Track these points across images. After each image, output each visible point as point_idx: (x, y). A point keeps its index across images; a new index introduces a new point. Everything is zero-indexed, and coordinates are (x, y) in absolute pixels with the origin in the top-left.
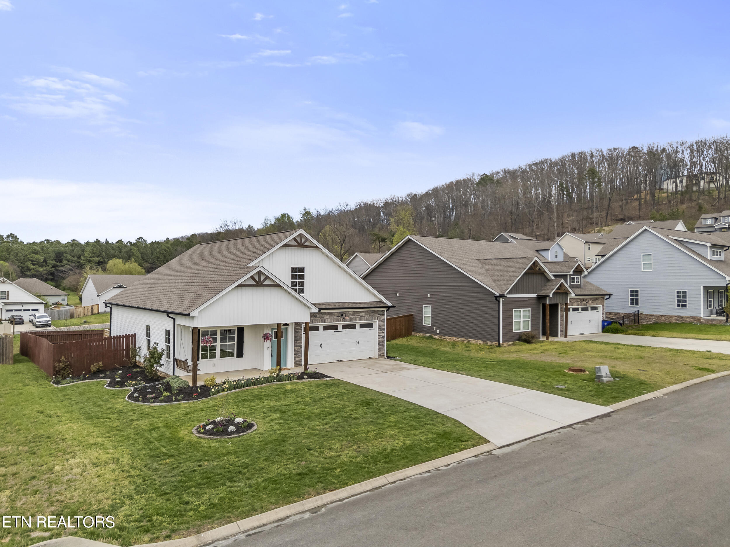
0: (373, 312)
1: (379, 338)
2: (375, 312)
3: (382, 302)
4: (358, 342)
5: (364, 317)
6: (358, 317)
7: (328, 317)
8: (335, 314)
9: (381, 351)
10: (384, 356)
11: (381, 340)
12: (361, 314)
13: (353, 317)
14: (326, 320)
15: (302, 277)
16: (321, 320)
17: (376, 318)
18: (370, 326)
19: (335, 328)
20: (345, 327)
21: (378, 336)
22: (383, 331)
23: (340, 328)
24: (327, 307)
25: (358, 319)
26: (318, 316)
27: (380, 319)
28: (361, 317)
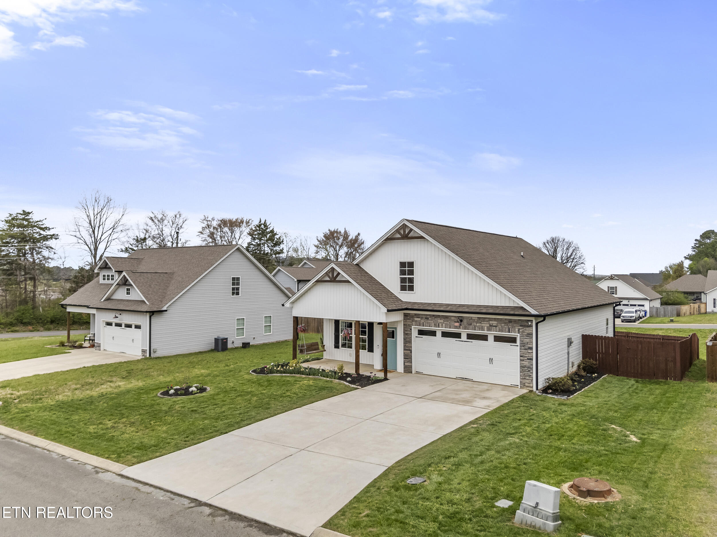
0: (510, 321)
1: (521, 360)
2: (515, 321)
3: (522, 308)
4: (491, 360)
5: (496, 326)
6: (486, 325)
7: (442, 321)
8: (452, 318)
9: (525, 379)
10: (532, 387)
11: (526, 363)
12: (491, 322)
13: (478, 325)
14: (440, 324)
15: (411, 272)
16: (433, 325)
17: (517, 330)
18: (513, 340)
19: (458, 336)
20: (470, 337)
21: (521, 356)
22: (530, 351)
23: (464, 337)
24: (435, 309)
25: (486, 328)
26: (430, 319)
27: (523, 332)
28: (490, 326)
